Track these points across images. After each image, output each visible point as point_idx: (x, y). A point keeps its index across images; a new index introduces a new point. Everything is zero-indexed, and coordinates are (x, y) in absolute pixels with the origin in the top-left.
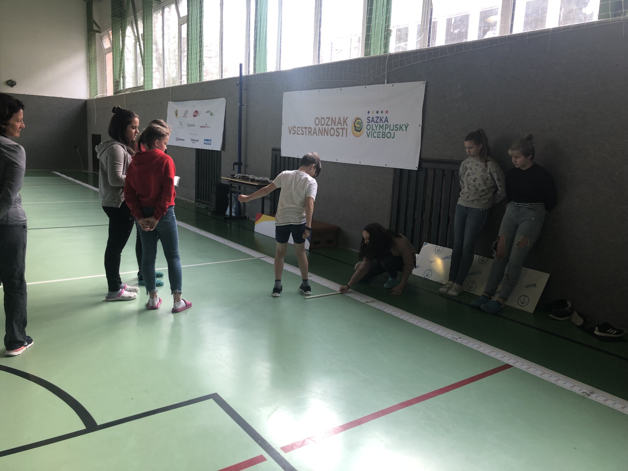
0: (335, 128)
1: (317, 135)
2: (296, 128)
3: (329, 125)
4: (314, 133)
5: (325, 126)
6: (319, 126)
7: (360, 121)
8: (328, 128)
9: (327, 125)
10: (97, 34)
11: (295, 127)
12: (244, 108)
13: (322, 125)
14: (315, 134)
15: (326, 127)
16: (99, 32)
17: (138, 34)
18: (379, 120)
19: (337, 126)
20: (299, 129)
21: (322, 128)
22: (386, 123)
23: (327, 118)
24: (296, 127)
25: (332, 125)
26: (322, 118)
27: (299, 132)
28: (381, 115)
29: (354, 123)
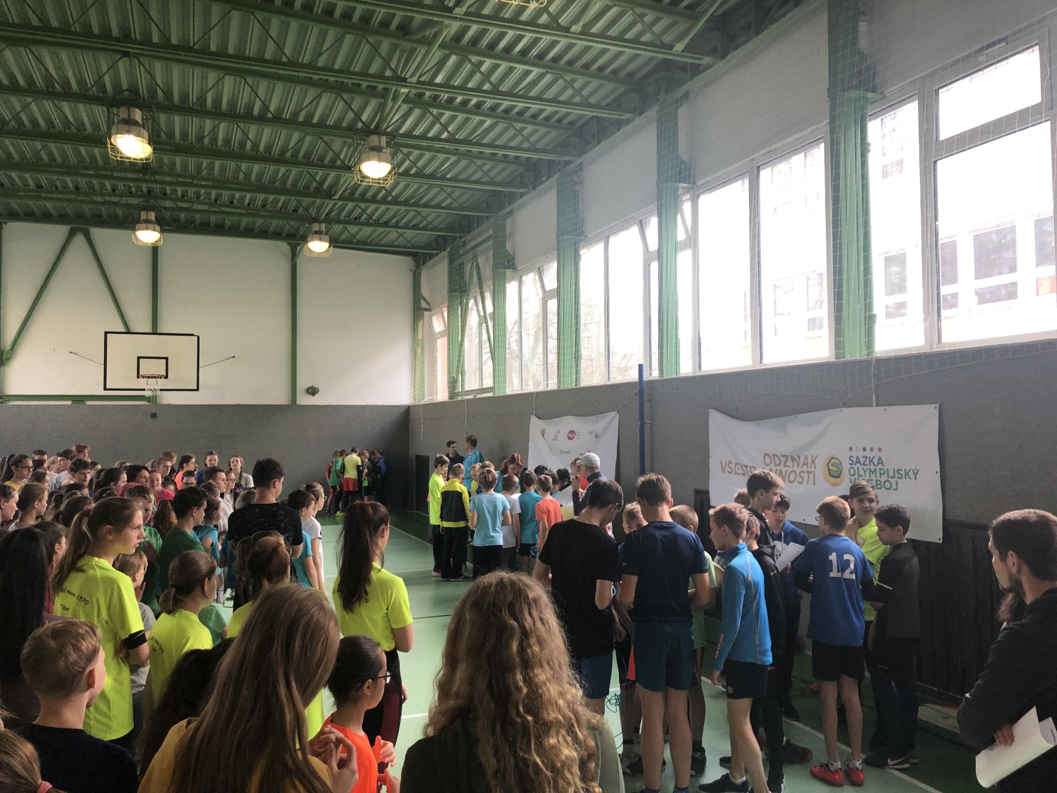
0: (798, 470)
2: (732, 464)
3: (788, 466)
5: (781, 467)
7: (837, 462)
8: (787, 471)
9: (784, 466)
10: (426, 313)
11: (730, 462)
12: (647, 428)
13: (775, 465)
15: (784, 469)
16: (429, 310)
17: (485, 312)
18: (867, 462)
19: (802, 467)
20: (737, 466)
22: (880, 466)
23: (783, 456)
24: (734, 462)
25: (793, 467)
26: (774, 455)
27: (737, 471)
28: (871, 455)
29: (828, 464)
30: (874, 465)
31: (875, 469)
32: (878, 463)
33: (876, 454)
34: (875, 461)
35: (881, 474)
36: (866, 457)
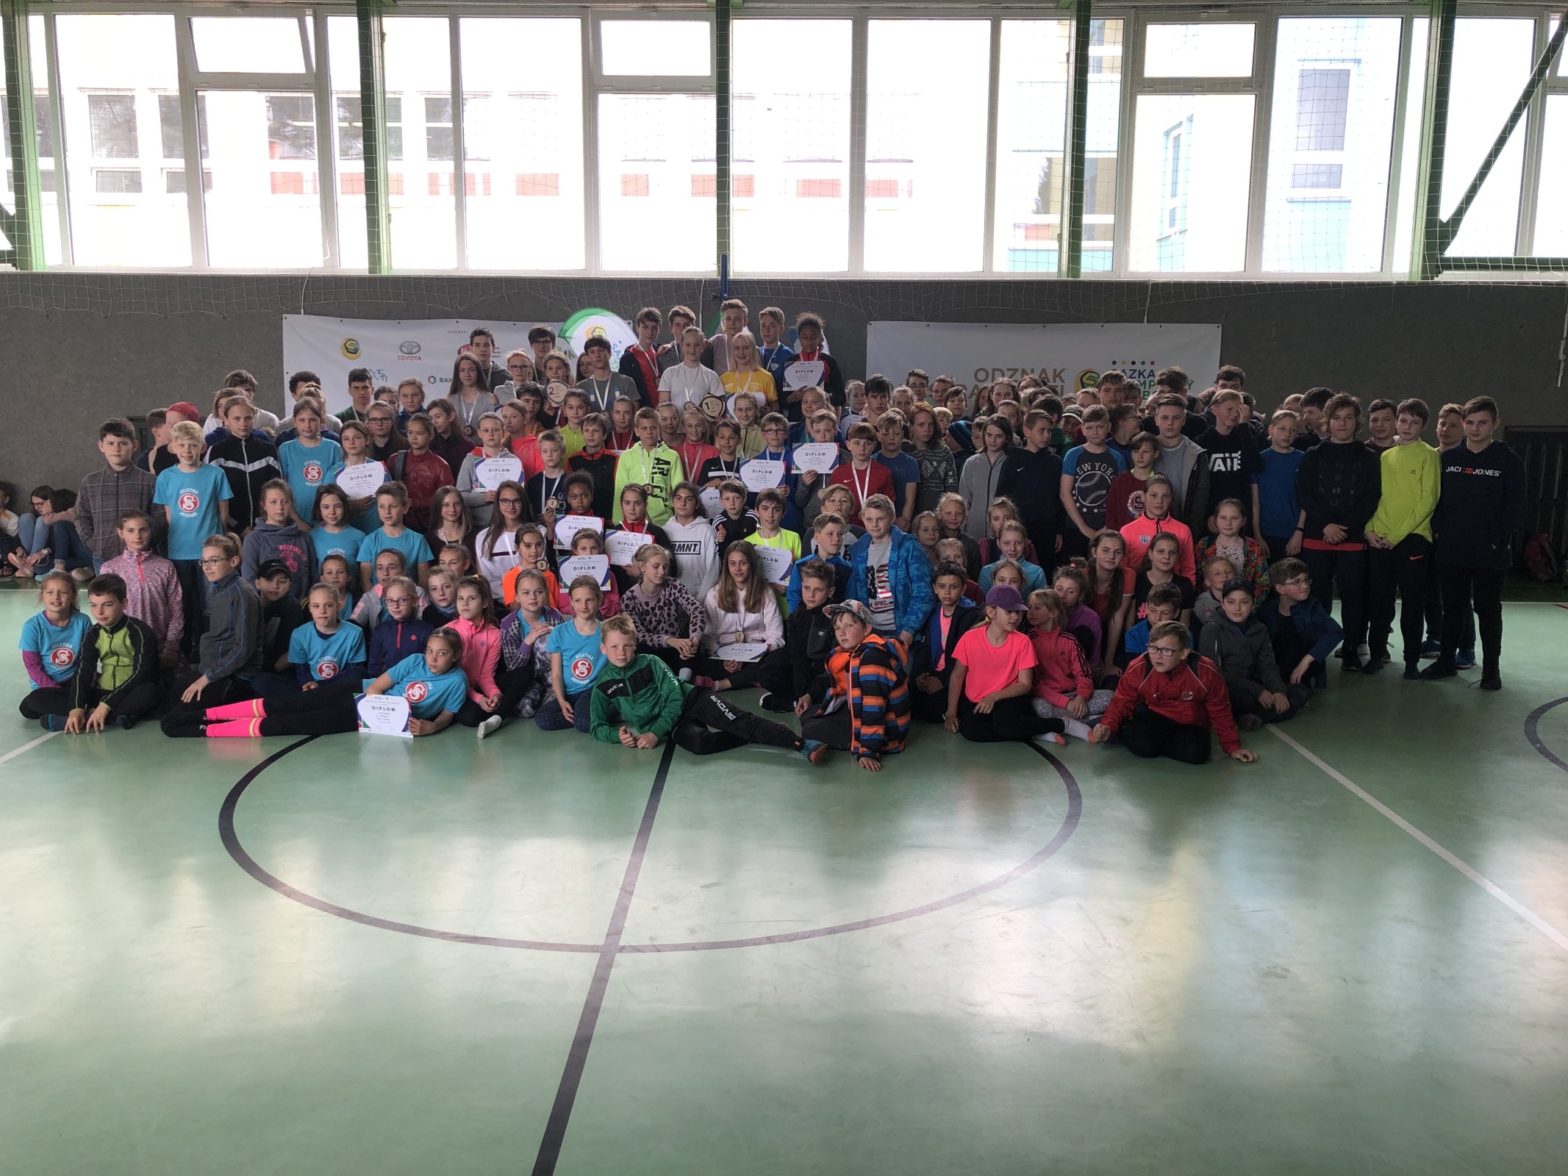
7: (1096, 376)
18: (1136, 374)
22: (1151, 378)
23: (1008, 370)
26: (994, 370)
28: (1142, 368)
29: (1081, 378)
30: (1144, 377)
31: (1145, 382)
32: (1149, 376)
33: (1148, 367)
34: (1146, 374)
35: (1150, 386)
36: (1135, 371)
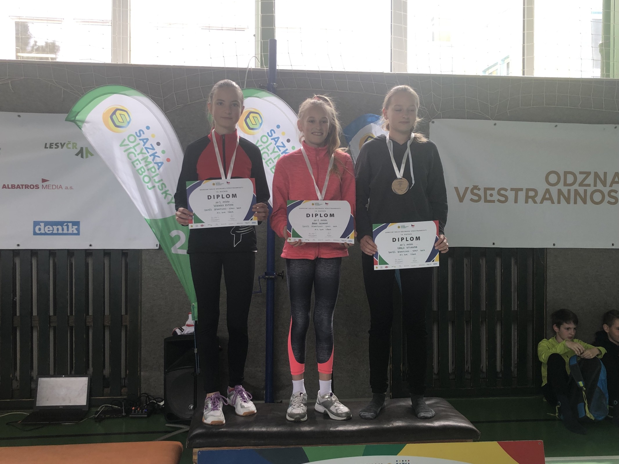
0: (606, 190)
1: (553, 202)
2: (479, 189)
3: (589, 185)
4: (544, 199)
5: (576, 186)
6: (561, 186)
8: (585, 191)
9: (581, 185)
11: (476, 187)
13: (565, 184)
14: (547, 203)
15: (581, 190)
19: (611, 186)
20: (489, 192)
21: (569, 191)
23: (581, 173)
24: (482, 186)
25: (595, 185)
26: (566, 173)
27: (489, 198)
